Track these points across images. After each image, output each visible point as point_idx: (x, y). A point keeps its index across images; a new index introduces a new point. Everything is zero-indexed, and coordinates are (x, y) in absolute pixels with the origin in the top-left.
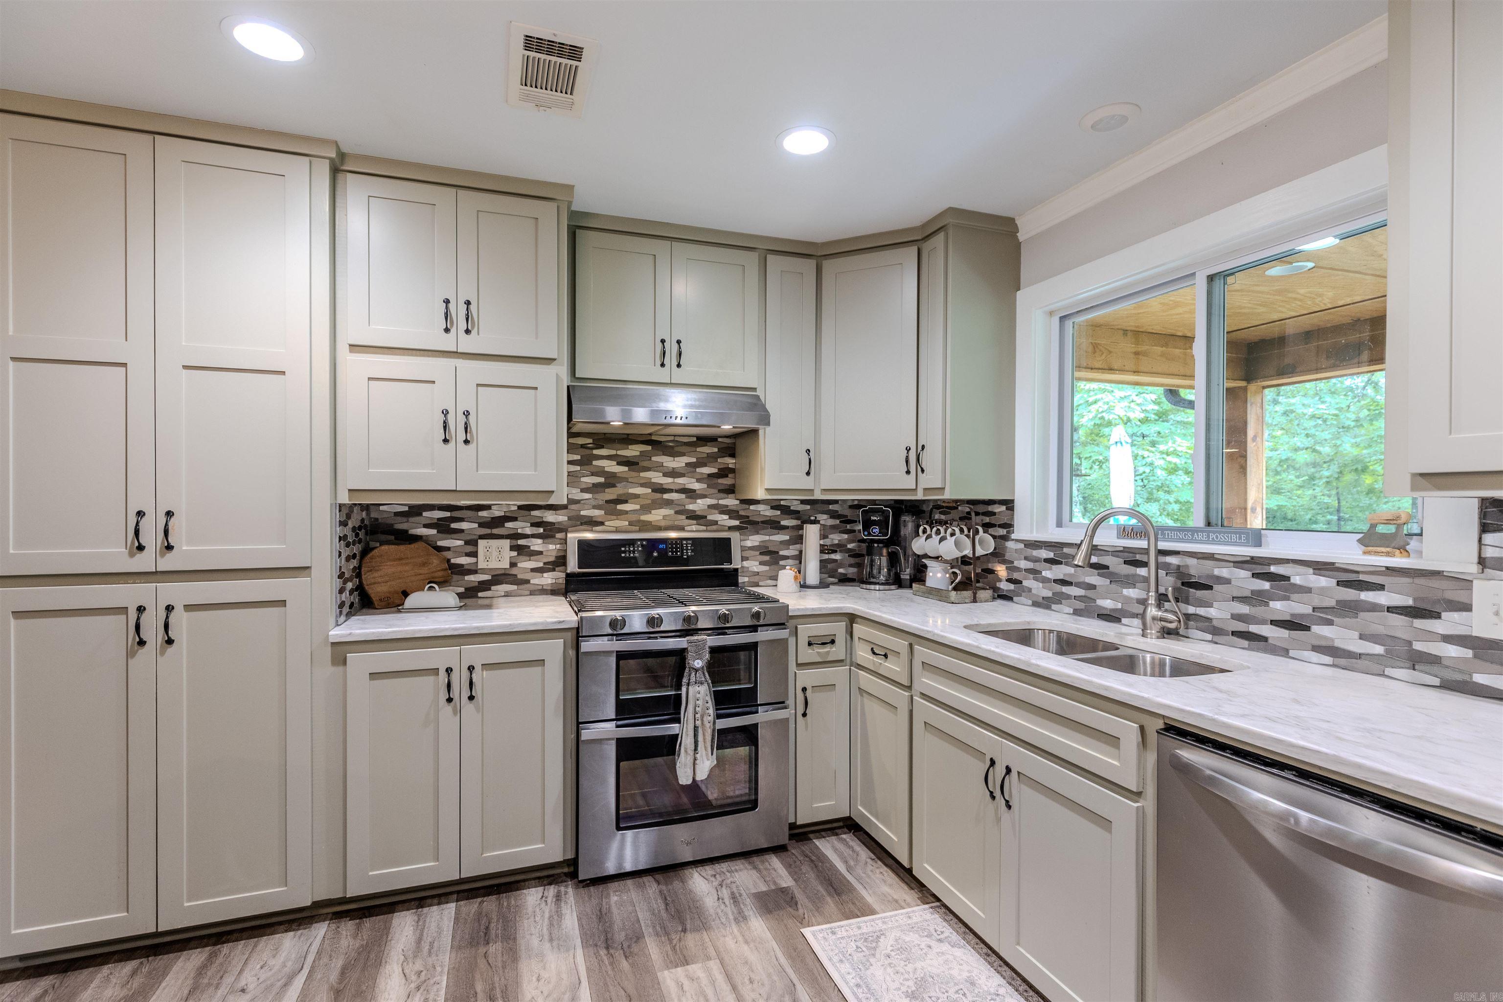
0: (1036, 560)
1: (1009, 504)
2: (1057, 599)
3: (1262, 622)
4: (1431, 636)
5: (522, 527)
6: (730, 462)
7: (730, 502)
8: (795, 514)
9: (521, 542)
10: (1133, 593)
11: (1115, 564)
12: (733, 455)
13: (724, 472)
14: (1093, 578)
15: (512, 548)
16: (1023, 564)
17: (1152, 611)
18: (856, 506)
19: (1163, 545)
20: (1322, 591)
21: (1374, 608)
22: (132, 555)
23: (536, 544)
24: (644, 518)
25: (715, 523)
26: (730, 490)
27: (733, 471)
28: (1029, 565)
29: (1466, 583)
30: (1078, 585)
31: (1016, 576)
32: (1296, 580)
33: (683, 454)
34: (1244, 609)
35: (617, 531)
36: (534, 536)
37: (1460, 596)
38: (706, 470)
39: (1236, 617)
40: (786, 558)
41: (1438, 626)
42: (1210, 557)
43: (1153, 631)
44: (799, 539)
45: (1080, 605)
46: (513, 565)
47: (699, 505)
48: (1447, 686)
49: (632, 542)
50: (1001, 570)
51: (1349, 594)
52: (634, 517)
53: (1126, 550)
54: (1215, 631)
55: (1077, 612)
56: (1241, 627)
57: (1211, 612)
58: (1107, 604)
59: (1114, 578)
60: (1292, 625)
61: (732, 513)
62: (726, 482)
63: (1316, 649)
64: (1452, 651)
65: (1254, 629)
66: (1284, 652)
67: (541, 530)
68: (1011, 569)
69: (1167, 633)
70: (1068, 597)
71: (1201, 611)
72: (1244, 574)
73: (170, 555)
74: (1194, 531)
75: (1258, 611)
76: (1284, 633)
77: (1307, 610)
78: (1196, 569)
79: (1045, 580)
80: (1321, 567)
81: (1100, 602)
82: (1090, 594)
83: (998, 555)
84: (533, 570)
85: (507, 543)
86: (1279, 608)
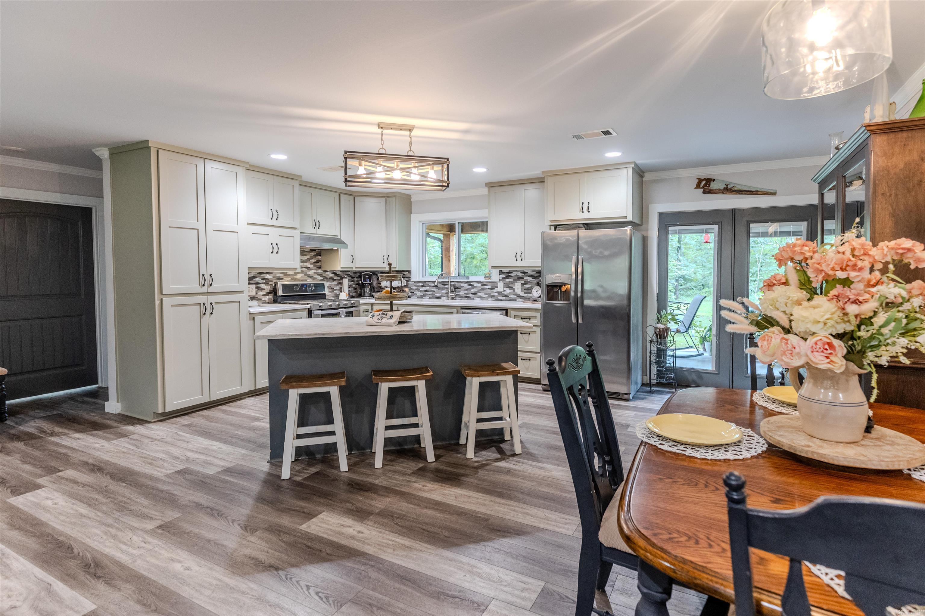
0: (418, 286)
1: (409, 272)
2: (425, 295)
3: (469, 294)
5: (258, 280)
6: (319, 257)
7: (320, 271)
8: (338, 275)
9: (258, 285)
10: (444, 291)
11: (440, 285)
12: (320, 256)
13: (318, 261)
14: (434, 289)
15: (256, 288)
16: (414, 288)
17: (450, 294)
18: (355, 273)
19: (451, 280)
20: (479, 287)
21: (486, 289)
22: (201, 287)
23: (263, 286)
24: (295, 277)
25: (316, 278)
26: (320, 268)
27: (320, 261)
28: (416, 288)
29: (497, 283)
30: (431, 291)
31: (412, 291)
32: (475, 285)
33: (306, 255)
34: (466, 292)
35: (287, 281)
36: (262, 283)
37: (496, 285)
38: (313, 261)
39: (465, 294)
40: (336, 290)
41: (494, 291)
42: (460, 282)
43: (450, 299)
44: (341, 284)
45: (431, 296)
46: (256, 293)
47: (311, 273)
48: (496, 300)
49: (297, 285)
50: (407, 289)
51: (483, 287)
52: (292, 277)
53: (442, 282)
54: (461, 297)
55: (430, 298)
56: (466, 295)
57: (461, 293)
58: (438, 295)
59: (439, 289)
61: (321, 275)
62: (319, 264)
64: (496, 294)
65: (468, 295)
66: (473, 299)
67: (264, 281)
68: (410, 289)
69: (453, 299)
70: (428, 294)
71: (459, 293)
72: (466, 285)
73: (211, 287)
74: (456, 277)
75: (469, 292)
76: (473, 295)
77: (476, 290)
78: (457, 285)
79: (421, 291)
80: (479, 282)
81: (436, 295)
82: (434, 293)
83: (406, 286)
84: (263, 295)
85: (254, 286)
86: (473, 291)
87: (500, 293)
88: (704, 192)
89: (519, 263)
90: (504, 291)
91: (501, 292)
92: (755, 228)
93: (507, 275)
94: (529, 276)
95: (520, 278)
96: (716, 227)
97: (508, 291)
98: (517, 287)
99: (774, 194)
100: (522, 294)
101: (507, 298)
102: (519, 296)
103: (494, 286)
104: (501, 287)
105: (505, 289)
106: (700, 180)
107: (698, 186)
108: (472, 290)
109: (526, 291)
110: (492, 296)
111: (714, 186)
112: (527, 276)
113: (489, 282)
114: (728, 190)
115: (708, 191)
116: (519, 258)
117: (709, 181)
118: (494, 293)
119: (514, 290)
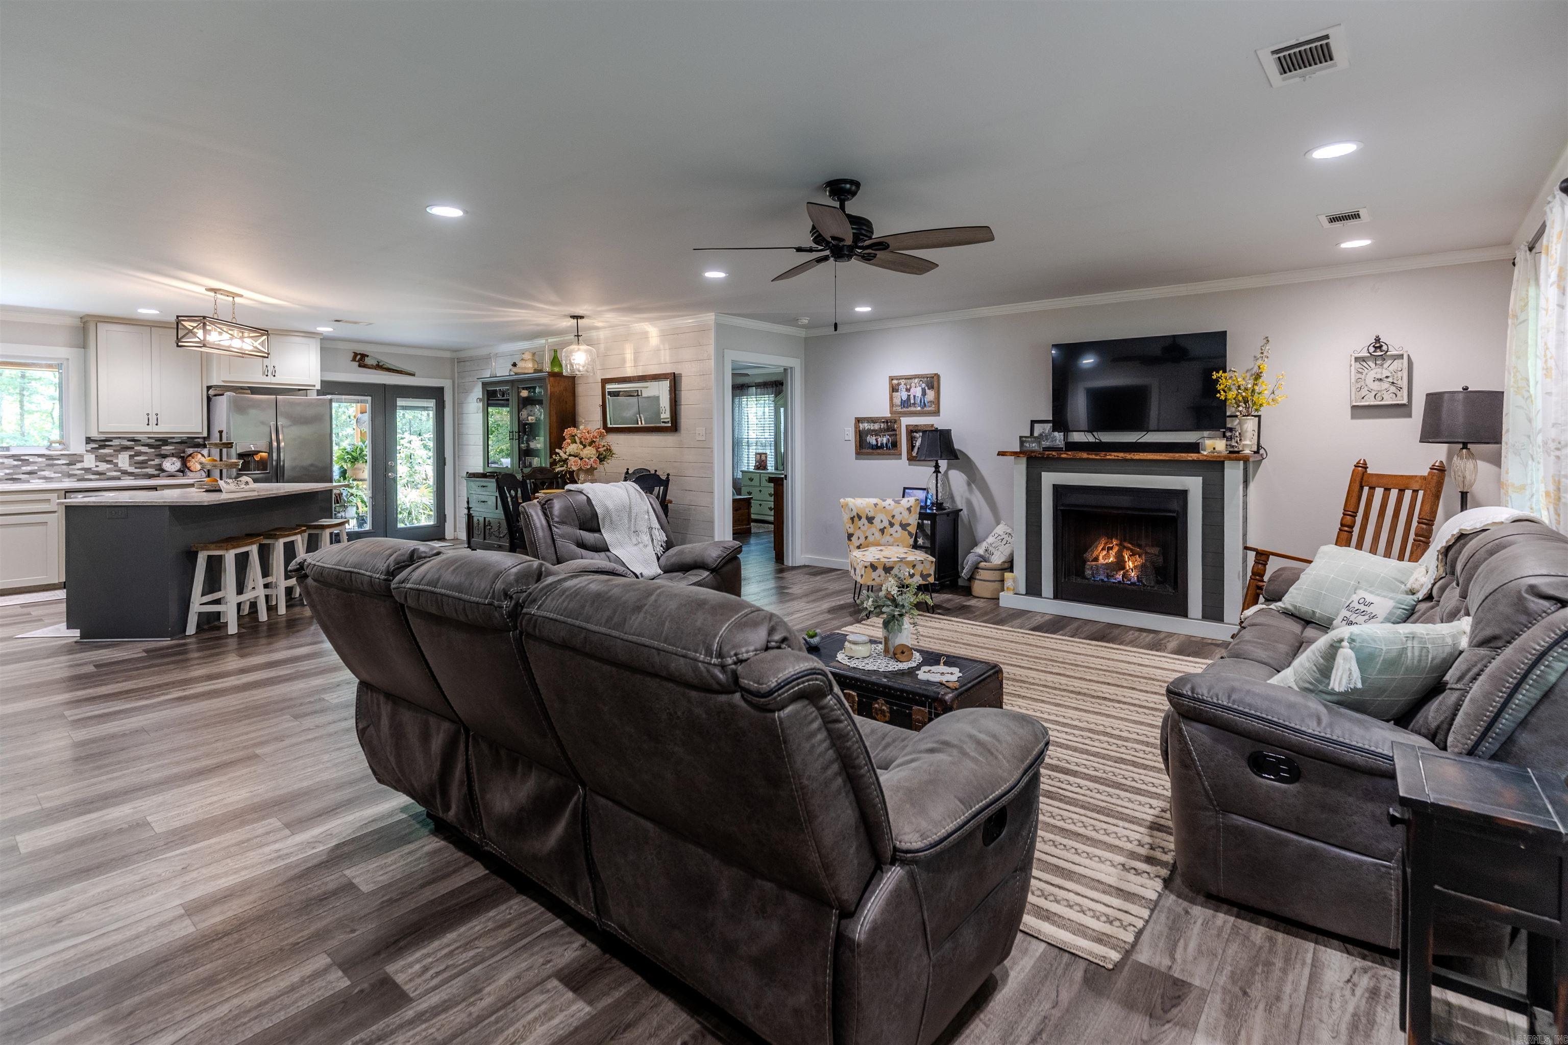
4: (74, 469)
20: (40, 462)
21: (58, 465)
29: (82, 456)
32: (32, 461)
37: (80, 460)
39: (6, 474)
41: (75, 467)
48: (79, 480)
51: (51, 462)
56: (10, 477)
60: (30, 473)
63: (39, 478)
64: (79, 472)
72: (7, 460)
75: (18, 471)
77: (35, 468)
80: (38, 456)
86: (26, 469)
87: (87, 470)
88: (360, 366)
89: (153, 428)
90: (97, 466)
91: (90, 469)
92: (400, 402)
93: (102, 443)
94: (143, 445)
95: (126, 448)
96: (369, 398)
97: (103, 467)
98: (123, 461)
99: (413, 375)
100: (131, 469)
101: (102, 477)
102: (125, 473)
103: (74, 459)
104: (90, 461)
105: (98, 464)
106: (356, 354)
107: (354, 360)
108: (24, 468)
109: (138, 465)
110: (70, 476)
111: (368, 361)
112: (139, 445)
113: (62, 455)
114: (379, 367)
115: (362, 365)
116: (153, 421)
117: (364, 356)
118: (76, 469)
119: (116, 465)
